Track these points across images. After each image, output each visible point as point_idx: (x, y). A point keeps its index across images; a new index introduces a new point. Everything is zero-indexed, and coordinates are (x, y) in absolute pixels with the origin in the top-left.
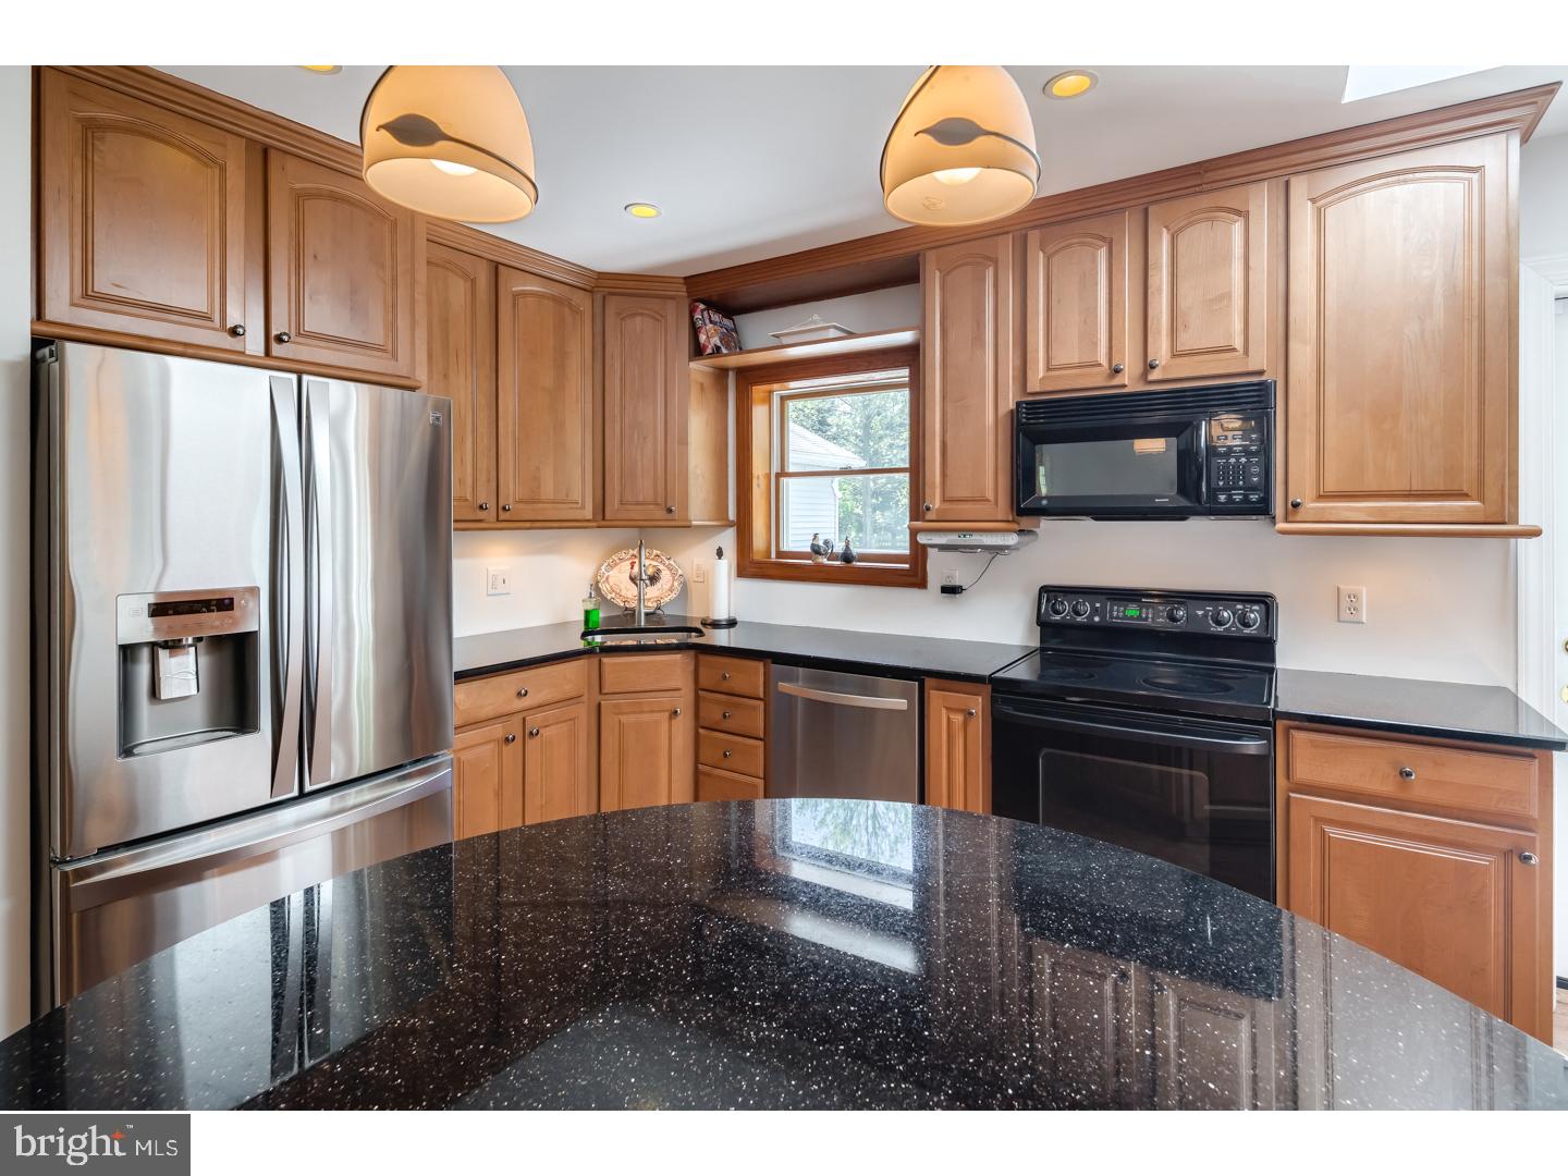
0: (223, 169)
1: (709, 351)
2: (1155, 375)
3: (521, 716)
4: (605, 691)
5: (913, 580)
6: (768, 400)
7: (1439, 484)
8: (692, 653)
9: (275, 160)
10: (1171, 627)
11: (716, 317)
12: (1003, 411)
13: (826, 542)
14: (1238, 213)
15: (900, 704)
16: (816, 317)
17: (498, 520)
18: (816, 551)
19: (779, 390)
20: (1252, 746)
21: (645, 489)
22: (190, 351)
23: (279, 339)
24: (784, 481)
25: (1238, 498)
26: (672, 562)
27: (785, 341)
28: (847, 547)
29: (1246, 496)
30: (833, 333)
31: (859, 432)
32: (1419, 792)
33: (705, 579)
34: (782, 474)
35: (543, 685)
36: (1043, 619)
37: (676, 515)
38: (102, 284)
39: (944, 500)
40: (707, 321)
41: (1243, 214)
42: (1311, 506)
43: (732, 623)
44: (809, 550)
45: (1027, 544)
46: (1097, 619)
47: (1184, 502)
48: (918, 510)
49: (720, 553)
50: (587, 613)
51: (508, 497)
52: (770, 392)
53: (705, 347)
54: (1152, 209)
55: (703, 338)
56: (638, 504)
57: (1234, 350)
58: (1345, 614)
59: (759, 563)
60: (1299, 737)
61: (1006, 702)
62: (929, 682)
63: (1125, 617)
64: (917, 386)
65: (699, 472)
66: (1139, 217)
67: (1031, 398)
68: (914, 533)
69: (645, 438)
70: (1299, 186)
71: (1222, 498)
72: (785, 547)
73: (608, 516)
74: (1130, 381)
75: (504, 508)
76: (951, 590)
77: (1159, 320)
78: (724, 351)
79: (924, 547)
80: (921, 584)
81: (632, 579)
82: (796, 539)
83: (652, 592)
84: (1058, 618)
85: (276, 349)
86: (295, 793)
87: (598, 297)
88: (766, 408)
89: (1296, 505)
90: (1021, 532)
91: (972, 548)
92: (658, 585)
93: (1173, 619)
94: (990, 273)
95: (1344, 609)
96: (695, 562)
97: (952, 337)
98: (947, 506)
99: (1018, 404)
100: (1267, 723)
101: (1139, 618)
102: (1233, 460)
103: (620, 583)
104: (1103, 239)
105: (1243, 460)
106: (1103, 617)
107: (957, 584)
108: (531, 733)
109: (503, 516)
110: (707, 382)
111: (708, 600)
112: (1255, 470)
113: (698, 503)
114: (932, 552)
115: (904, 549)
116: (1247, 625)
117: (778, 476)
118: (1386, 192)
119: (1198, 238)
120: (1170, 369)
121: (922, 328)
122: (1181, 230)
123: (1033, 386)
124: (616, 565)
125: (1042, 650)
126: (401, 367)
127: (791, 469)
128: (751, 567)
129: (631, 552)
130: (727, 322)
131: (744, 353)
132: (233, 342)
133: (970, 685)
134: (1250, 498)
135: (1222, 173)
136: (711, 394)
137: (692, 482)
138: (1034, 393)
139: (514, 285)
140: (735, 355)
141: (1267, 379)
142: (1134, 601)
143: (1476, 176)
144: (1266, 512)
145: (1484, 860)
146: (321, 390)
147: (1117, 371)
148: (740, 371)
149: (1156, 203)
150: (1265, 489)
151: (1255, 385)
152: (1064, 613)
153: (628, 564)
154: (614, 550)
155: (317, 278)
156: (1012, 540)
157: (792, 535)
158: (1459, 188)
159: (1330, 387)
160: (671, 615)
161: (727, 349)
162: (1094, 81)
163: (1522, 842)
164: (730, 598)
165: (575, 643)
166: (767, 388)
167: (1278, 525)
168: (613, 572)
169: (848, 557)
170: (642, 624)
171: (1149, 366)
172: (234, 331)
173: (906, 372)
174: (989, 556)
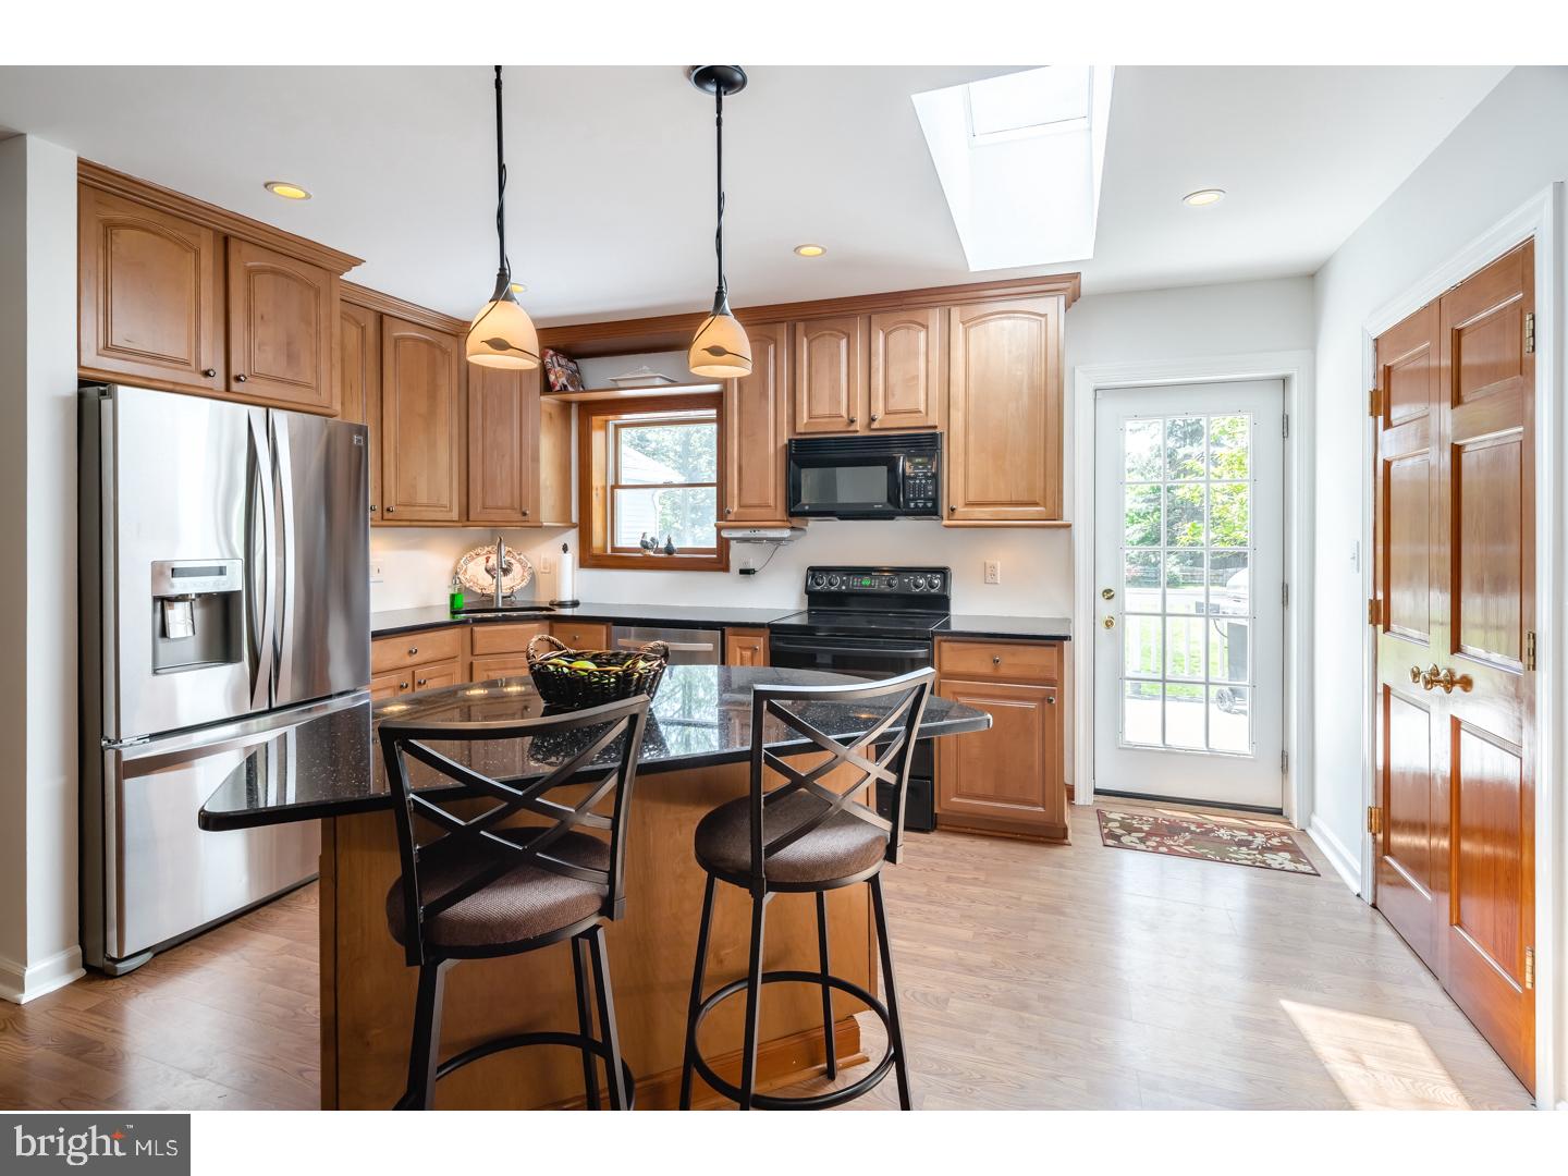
0: (198, 253)
1: (558, 388)
2: (875, 425)
3: (410, 671)
4: (476, 652)
5: (720, 566)
6: (605, 427)
7: (1025, 498)
8: (547, 622)
9: (233, 244)
10: (888, 590)
11: (563, 361)
12: (780, 445)
13: (653, 540)
14: (923, 326)
15: (708, 647)
16: (645, 367)
17: (382, 519)
18: (645, 546)
19: (613, 420)
20: (922, 653)
21: (503, 496)
22: (178, 388)
23: (238, 379)
24: (618, 492)
25: (921, 505)
26: (522, 557)
27: (621, 384)
28: (669, 541)
29: (925, 504)
30: (658, 382)
31: (679, 448)
32: (1004, 671)
33: (553, 570)
34: (616, 486)
35: (429, 646)
36: (809, 589)
37: (529, 517)
38: (118, 340)
39: (741, 506)
40: (556, 365)
41: (926, 327)
42: (961, 509)
43: (575, 604)
44: (639, 546)
45: (798, 538)
46: (844, 588)
47: (891, 508)
48: (722, 514)
49: (565, 548)
50: (453, 597)
51: (390, 502)
52: (607, 421)
53: (554, 386)
54: (873, 317)
55: (552, 378)
56: (497, 508)
57: (920, 412)
58: (989, 579)
59: (597, 556)
60: (945, 646)
61: (779, 639)
62: (728, 630)
63: (861, 585)
64: (721, 421)
65: (548, 482)
66: (867, 320)
67: (799, 437)
68: (719, 529)
69: (503, 456)
70: (956, 312)
71: (912, 505)
72: (619, 544)
73: (471, 518)
74: (859, 428)
75: (388, 510)
76: (745, 572)
77: (878, 389)
78: (570, 389)
79: (727, 541)
80: (726, 568)
81: (488, 571)
82: (628, 537)
83: (507, 583)
84: (819, 588)
85: (235, 386)
86: (266, 708)
88: (603, 433)
89: (953, 510)
90: (793, 528)
91: (759, 540)
92: (510, 576)
93: (890, 585)
94: (772, 348)
95: (988, 575)
96: (543, 557)
97: (745, 391)
98: (742, 510)
99: (790, 441)
100: (929, 639)
101: (870, 586)
102: (918, 482)
103: (477, 575)
104: (844, 333)
105: (924, 481)
106: (847, 586)
107: (751, 567)
108: (420, 683)
109: (387, 515)
110: (555, 412)
111: (555, 586)
112: (930, 487)
113: (548, 512)
114: (733, 543)
115: (713, 545)
116: (932, 587)
117: (613, 488)
118: (1000, 323)
119: (900, 338)
120: (885, 421)
121: (725, 383)
122: (891, 332)
123: (800, 429)
124: (473, 559)
125: (809, 611)
126: (324, 399)
127: (623, 483)
128: (590, 559)
129: (487, 549)
130: (571, 364)
131: (585, 391)
132: (204, 382)
133: (757, 631)
134: (929, 505)
135: (914, 300)
136: (558, 422)
137: (542, 491)
138: (801, 434)
139: (395, 331)
140: (578, 392)
141: (938, 431)
142: (866, 575)
143: (1043, 319)
144: (936, 514)
145: (1032, 705)
146: (281, 419)
147: (852, 421)
148: (583, 405)
149: (876, 313)
150: (935, 500)
151: (932, 434)
152: (823, 585)
153: (482, 560)
154: (473, 547)
155: (262, 332)
156: (786, 533)
157: (624, 536)
158: (1035, 325)
159: (971, 437)
160: (521, 600)
161: (572, 386)
162: (824, 250)
163: (1049, 693)
164: (573, 584)
165: (446, 617)
166: (604, 418)
167: (946, 522)
168: (471, 565)
169: (669, 550)
170: (500, 605)
171: (873, 420)
172: (206, 374)
173: (714, 412)
174: (771, 546)
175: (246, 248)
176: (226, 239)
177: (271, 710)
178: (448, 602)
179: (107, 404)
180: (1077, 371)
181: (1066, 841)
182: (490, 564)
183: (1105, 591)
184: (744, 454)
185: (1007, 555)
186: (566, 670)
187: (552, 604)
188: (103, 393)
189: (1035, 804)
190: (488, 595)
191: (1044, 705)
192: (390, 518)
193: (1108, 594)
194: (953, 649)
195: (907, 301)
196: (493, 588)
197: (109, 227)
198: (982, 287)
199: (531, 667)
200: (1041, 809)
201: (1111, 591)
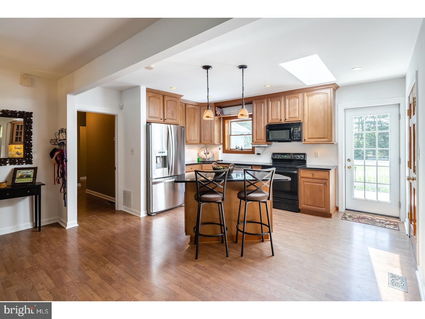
0: (160, 99)
1: (218, 115)
2: (286, 121)
7: (323, 137)
10: (291, 158)
11: (219, 109)
12: (265, 126)
13: (238, 147)
14: (297, 97)
19: (230, 121)
20: (296, 172)
21: (207, 138)
22: (158, 122)
25: (297, 139)
26: (211, 151)
27: (231, 114)
28: (242, 147)
32: (315, 177)
33: (217, 153)
34: (231, 135)
36: (273, 158)
37: (213, 142)
38: (151, 115)
39: (256, 139)
42: (307, 139)
43: (222, 161)
44: (235, 148)
45: (270, 146)
47: (290, 139)
48: (253, 141)
49: (220, 149)
50: (198, 159)
51: (187, 140)
52: (228, 121)
55: (217, 113)
56: (206, 140)
57: (297, 117)
59: (226, 150)
60: (301, 171)
62: (253, 166)
63: (285, 157)
64: (252, 120)
65: (216, 135)
66: (284, 97)
68: (252, 145)
69: (207, 130)
70: (305, 94)
71: (295, 139)
72: (231, 148)
73: (201, 143)
74: (283, 122)
76: (258, 154)
77: (287, 113)
78: (221, 115)
79: (254, 147)
80: (254, 153)
81: (204, 154)
82: (233, 147)
83: (208, 156)
85: (165, 121)
87: (200, 107)
88: (228, 123)
89: (305, 140)
90: (268, 144)
91: (260, 147)
94: (263, 104)
95: (316, 155)
96: (215, 150)
97: (257, 114)
99: (267, 125)
100: (298, 169)
101: (287, 157)
102: (296, 133)
103: (202, 155)
104: (279, 100)
106: (281, 157)
107: (260, 153)
110: (218, 120)
111: (218, 157)
112: (299, 135)
113: (216, 141)
115: (251, 148)
116: (302, 158)
117: (230, 136)
118: (316, 96)
119: (292, 100)
120: (289, 120)
121: (253, 112)
122: (290, 99)
123: (269, 122)
125: (273, 163)
126: (177, 122)
127: (232, 134)
128: (225, 151)
129: (204, 149)
130: (221, 110)
131: (224, 115)
132: (161, 121)
133: (259, 166)
134: (299, 139)
135: (295, 92)
136: (218, 122)
137: (215, 137)
138: (270, 123)
139: (188, 106)
140: (222, 115)
141: (301, 122)
142: (286, 155)
143: (327, 94)
144: (300, 141)
145: (322, 185)
146: (172, 126)
147: (281, 120)
148: (223, 118)
149: (287, 95)
150: (300, 138)
151: (299, 122)
152: (276, 157)
153: (203, 151)
154: (201, 149)
155: (169, 111)
156: (266, 145)
157: (232, 146)
158: (325, 96)
159: (309, 123)
160: (211, 160)
161: (221, 114)
162: (271, 86)
163: (326, 182)
164: (221, 156)
165: (197, 162)
166: (228, 120)
167: (303, 143)
168: (201, 152)
169: (242, 149)
170: (207, 161)
171: (286, 120)
172: (161, 119)
173: (251, 118)
174: (264, 148)
175: (166, 97)
176: (164, 96)
177: (171, 176)
178: (197, 160)
179: (150, 126)
180: (338, 105)
181: (331, 217)
182: (205, 152)
183: (348, 159)
184: (257, 128)
185: (321, 150)
186: (218, 168)
187: (217, 161)
188: (150, 124)
189: (323, 208)
190: (205, 159)
191: (325, 185)
192: (188, 143)
193: (349, 160)
194: (303, 171)
195: (294, 92)
196: (206, 157)
197: (150, 97)
198: (312, 88)
199: (213, 167)
200: (324, 209)
201: (350, 159)
